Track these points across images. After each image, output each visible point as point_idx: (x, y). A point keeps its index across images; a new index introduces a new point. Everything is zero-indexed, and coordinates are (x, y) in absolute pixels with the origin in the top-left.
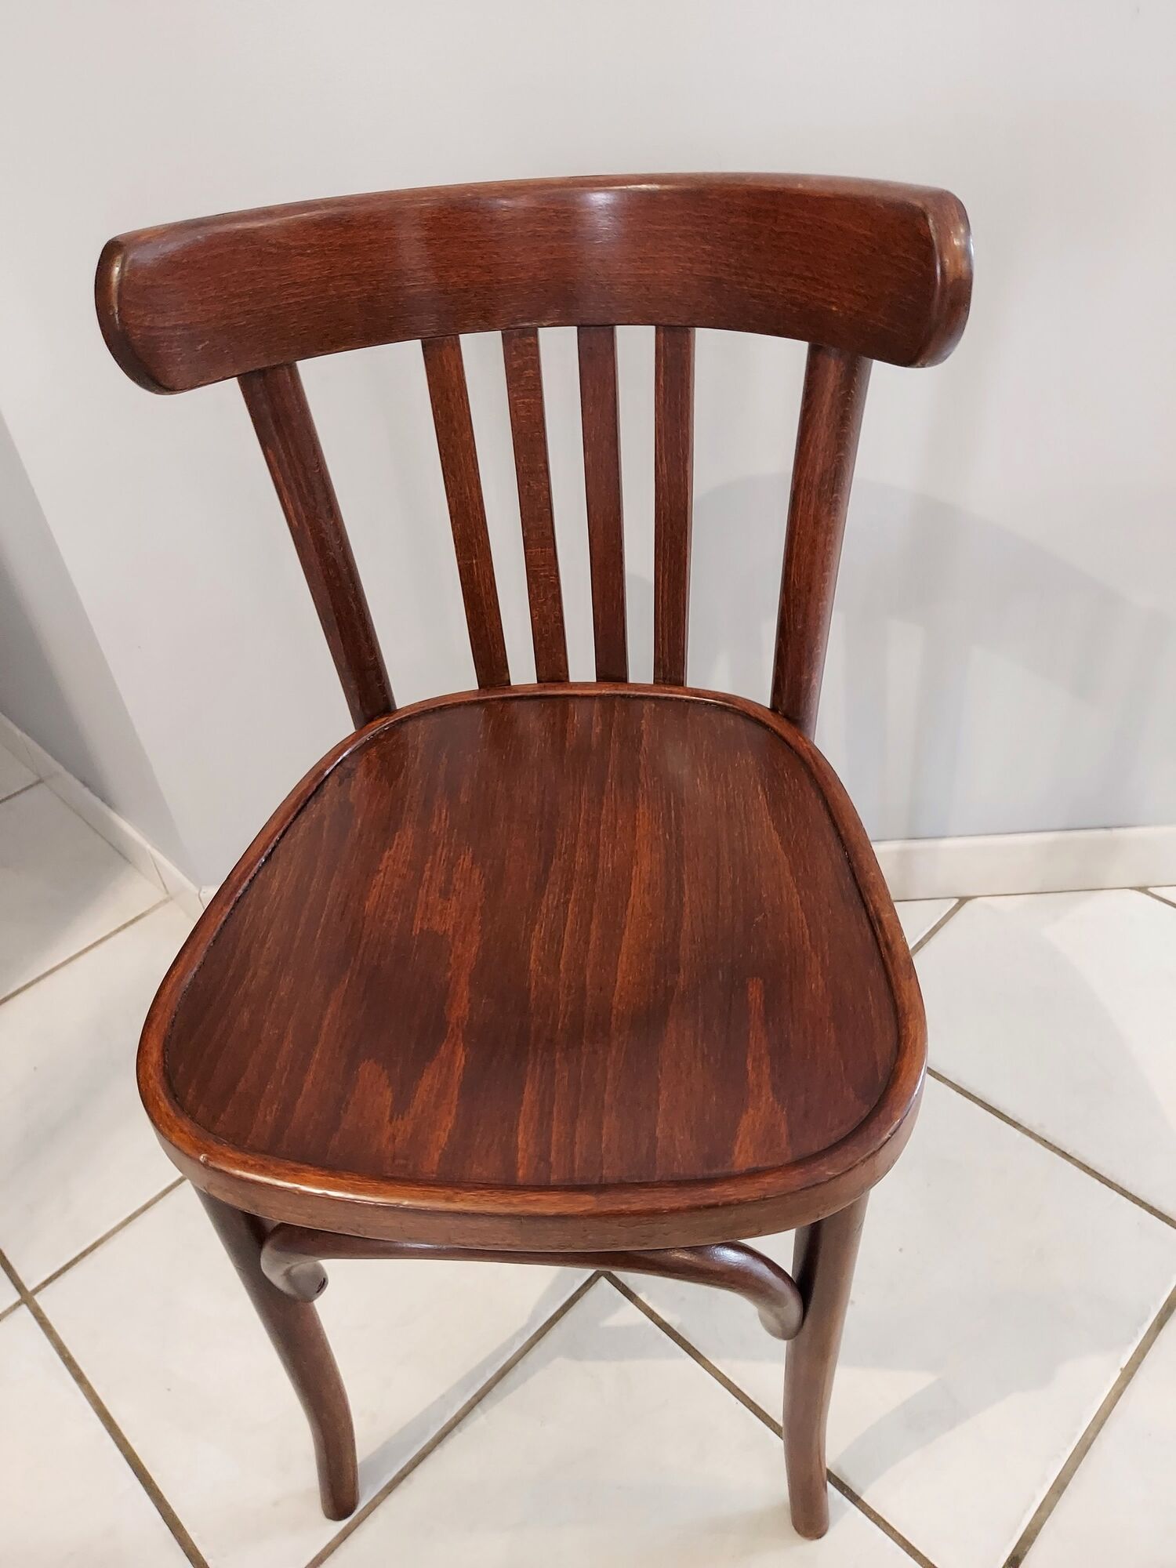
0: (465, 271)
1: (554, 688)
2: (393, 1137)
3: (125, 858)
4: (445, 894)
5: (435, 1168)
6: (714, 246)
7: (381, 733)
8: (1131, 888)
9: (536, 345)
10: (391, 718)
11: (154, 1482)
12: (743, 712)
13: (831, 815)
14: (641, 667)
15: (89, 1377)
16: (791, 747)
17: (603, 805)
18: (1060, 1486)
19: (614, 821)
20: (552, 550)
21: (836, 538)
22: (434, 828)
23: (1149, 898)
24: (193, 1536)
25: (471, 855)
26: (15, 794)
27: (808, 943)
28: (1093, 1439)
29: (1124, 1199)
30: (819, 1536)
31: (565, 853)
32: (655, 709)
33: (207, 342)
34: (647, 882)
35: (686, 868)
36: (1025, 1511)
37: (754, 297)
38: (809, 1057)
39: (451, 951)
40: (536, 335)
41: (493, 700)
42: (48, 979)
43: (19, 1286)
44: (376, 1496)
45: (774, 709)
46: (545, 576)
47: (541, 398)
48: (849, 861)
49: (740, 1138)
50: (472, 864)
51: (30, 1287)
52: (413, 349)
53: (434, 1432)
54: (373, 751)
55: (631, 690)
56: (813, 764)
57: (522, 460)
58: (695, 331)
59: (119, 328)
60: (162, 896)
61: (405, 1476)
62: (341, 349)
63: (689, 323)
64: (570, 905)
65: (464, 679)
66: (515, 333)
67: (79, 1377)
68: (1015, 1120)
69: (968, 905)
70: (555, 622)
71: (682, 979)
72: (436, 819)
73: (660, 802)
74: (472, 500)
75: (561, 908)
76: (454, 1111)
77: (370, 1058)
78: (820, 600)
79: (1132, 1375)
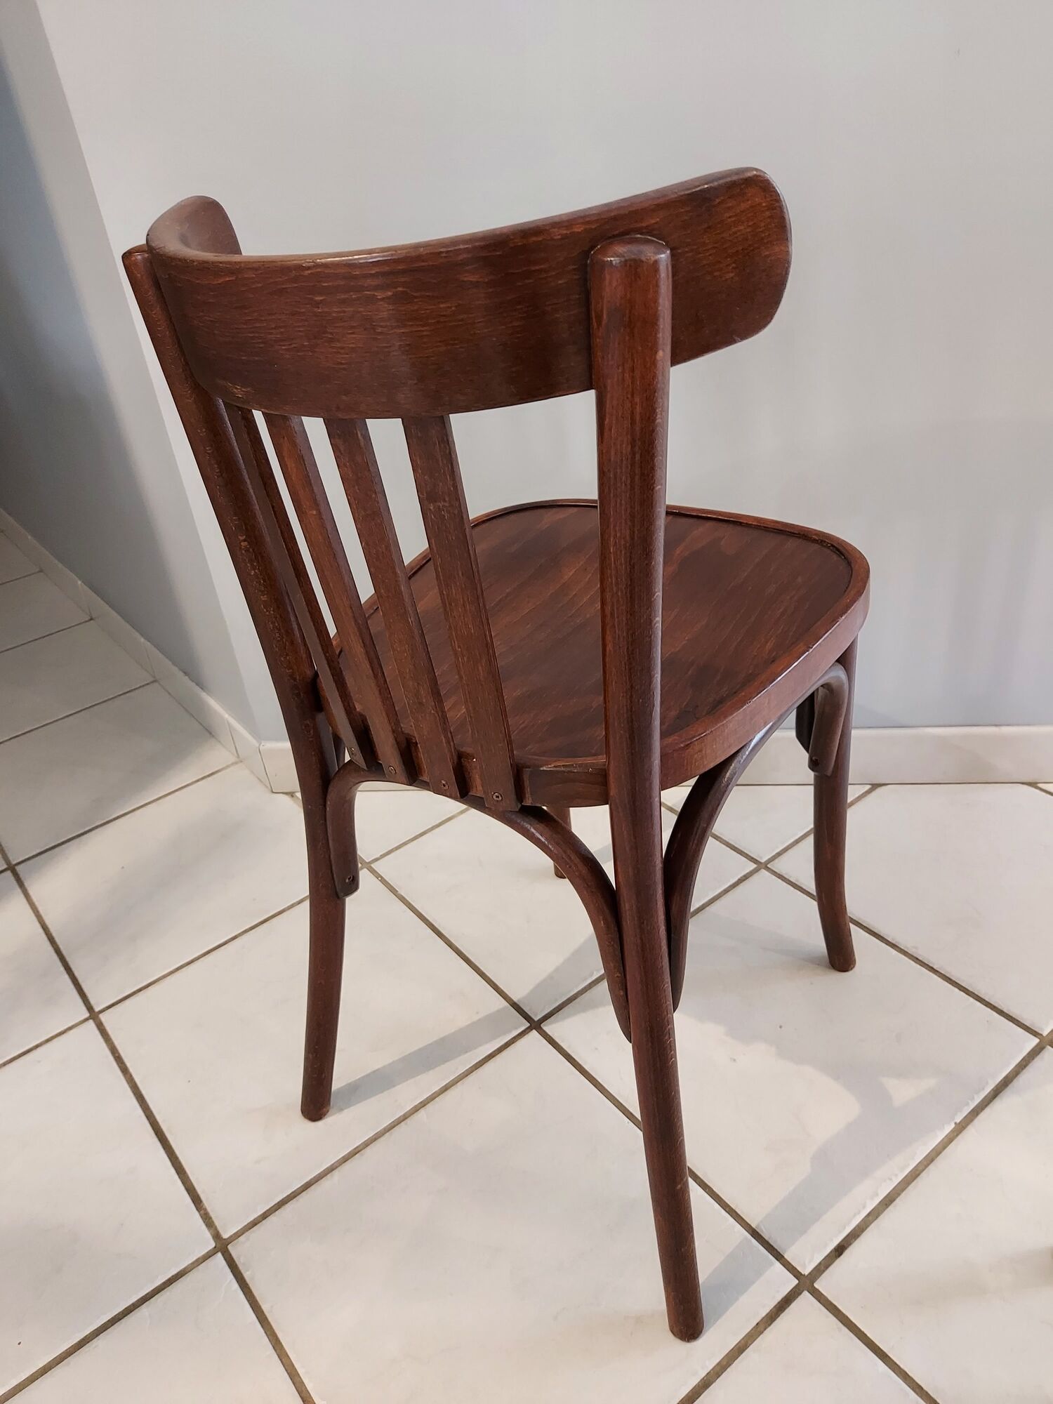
3: (211, 733)
8: (1023, 783)
11: (169, 1142)
15: (131, 1070)
18: (888, 1201)
23: (1037, 791)
26: (135, 689)
28: (923, 1170)
29: (978, 1004)
36: (855, 1215)
42: (141, 810)
43: (89, 1008)
51: (97, 1009)
60: (233, 759)
67: (124, 1070)
68: (894, 942)
69: (880, 790)
79: (964, 1128)
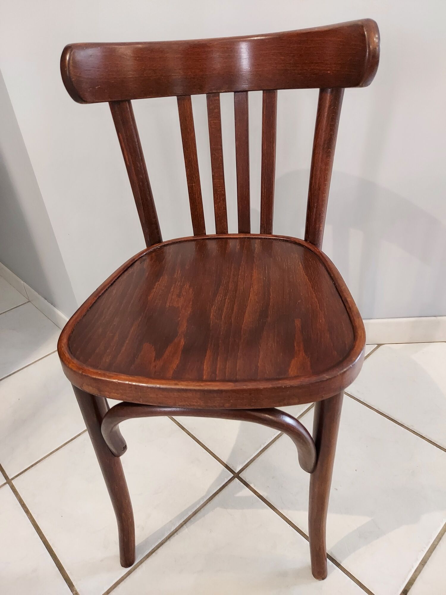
0: (193, 70)
1: (223, 235)
2: (155, 366)
4: (179, 296)
5: (171, 376)
6: (285, 57)
7: (157, 249)
9: (219, 100)
10: (161, 244)
12: (294, 241)
13: (327, 271)
14: (255, 228)
15: (31, 511)
16: (312, 251)
17: (240, 269)
18: (424, 563)
19: (244, 274)
20: (223, 181)
21: (329, 168)
22: (175, 276)
24: (68, 572)
25: (189, 284)
26: (19, 306)
27: (318, 308)
30: (323, 579)
31: (225, 284)
32: (260, 241)
33: (99, 86)
34: (256, 292)
35: (271, 288)
37: (299, 74)
38: (319, 342)
39: (180, 312)
40: (219, 96)
41: (199, 239)
43: (6, 477)
44: (142, 559)
45: (306, 240)
46: (220, 191)
47: (220, 120)
48: (335, 284)
49: (291, 366)
50: (190, 287)
51: (10, 478)
52: (174, 99)
53: (167, 534)
54: (154, 254)
55: (252, 236)
56: (321, 256)
57: (213, 145)
58: (277, 92)
59: (68, 75)
61: (155, 551)
62: (147, 97)
63: (275, 88)
64: (226, 300)
65: (188, 232)
66: (211, 95)
67: (27, 511)
69: (381, 347)
70: (223, 210)
71: (269, 319)
72: (176, 274)
73: (262, 268)
74: (194, 160)
75: (223, 301)
76: (179, 358)
77: (147, 342)
78: (323, 193)
